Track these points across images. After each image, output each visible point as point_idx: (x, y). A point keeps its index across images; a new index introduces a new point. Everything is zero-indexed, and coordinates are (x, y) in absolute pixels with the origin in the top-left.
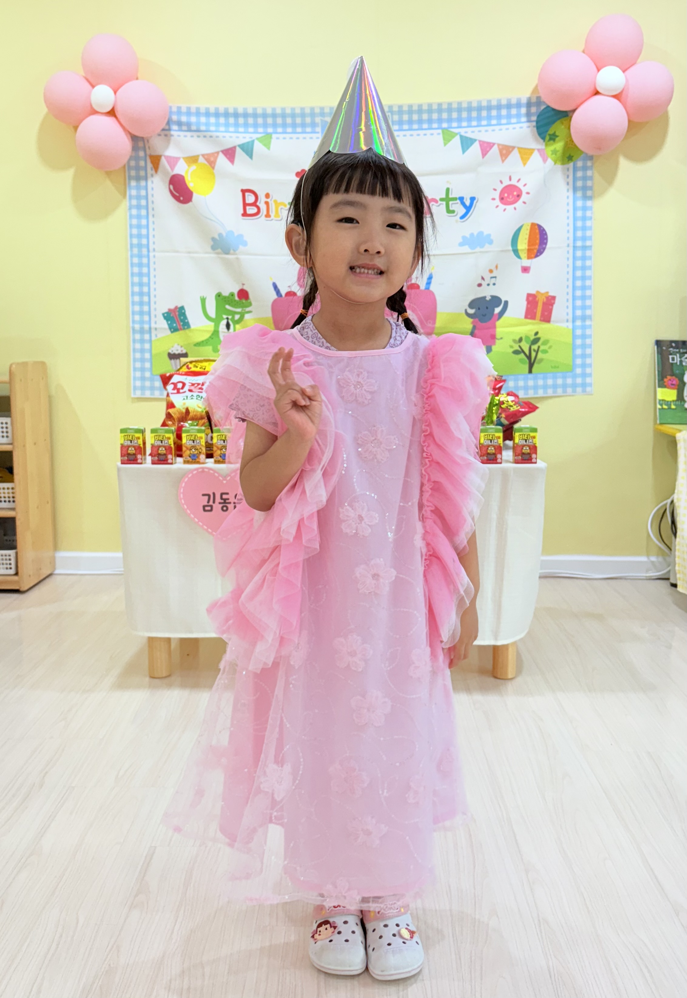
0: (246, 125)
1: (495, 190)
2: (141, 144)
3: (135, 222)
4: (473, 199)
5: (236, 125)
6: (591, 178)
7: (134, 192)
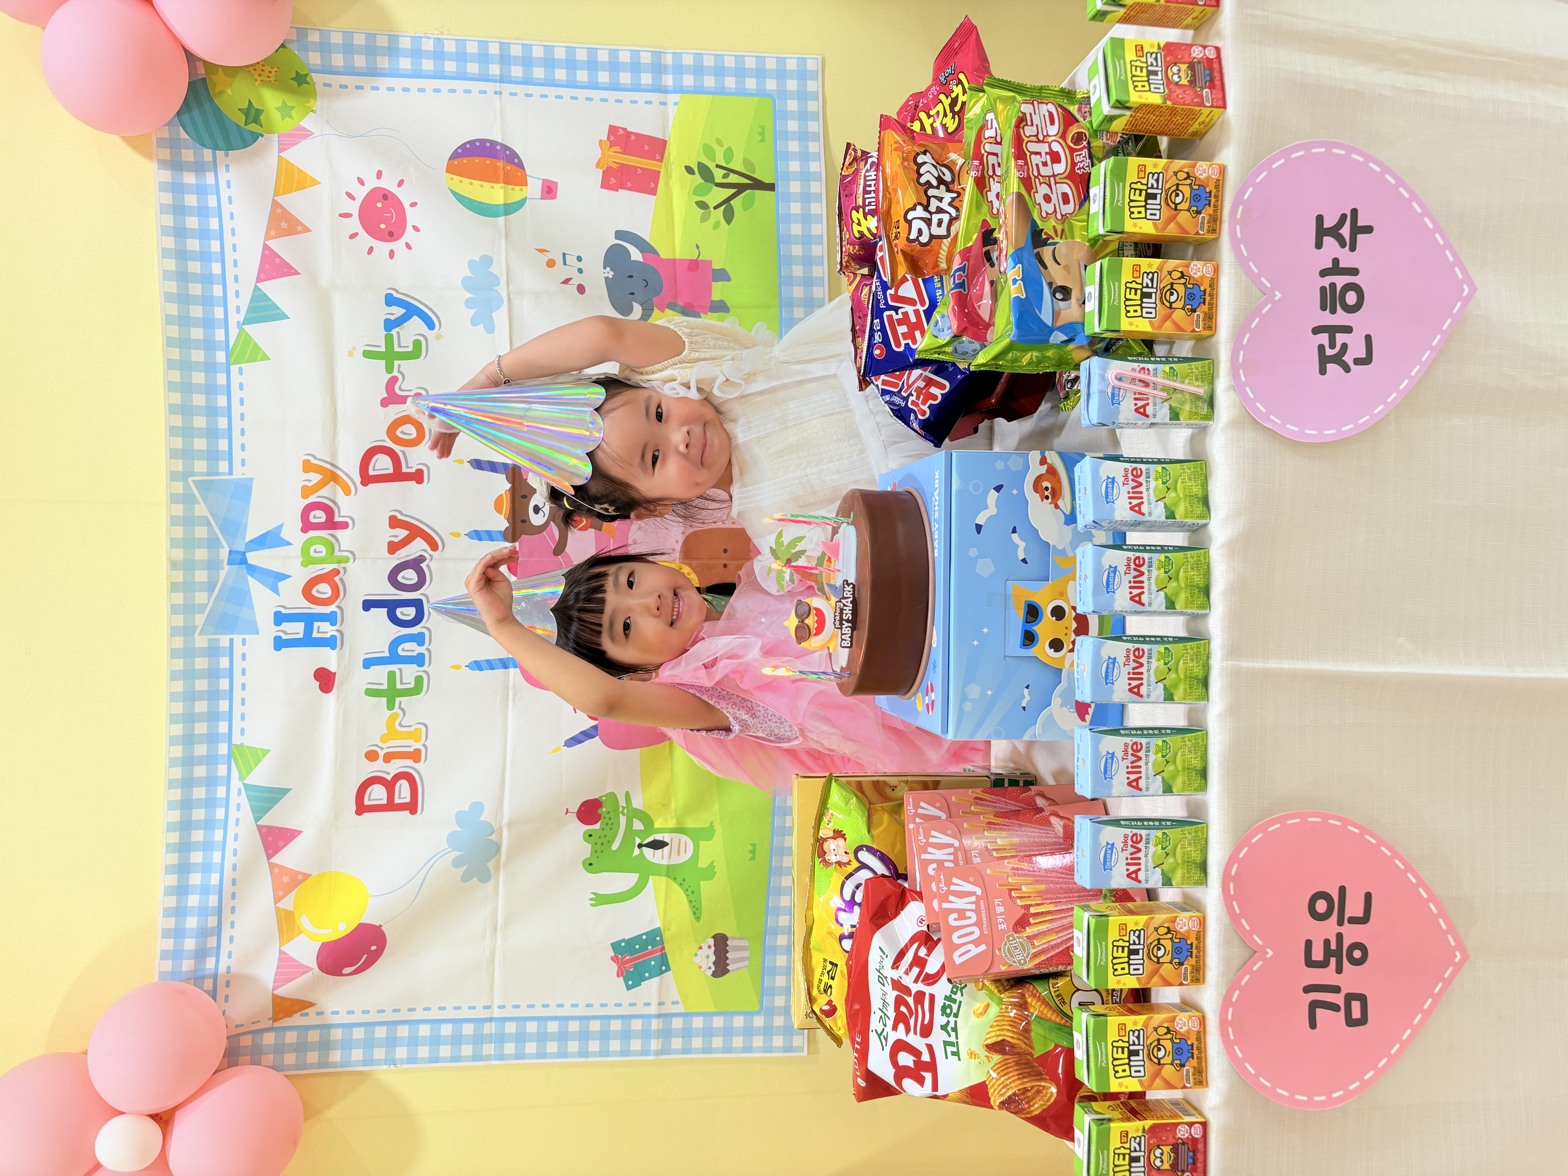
0: (210, 803)
1: (371, 250)
2: (247, 1041)
3: (423, 1051)
4: (390, 301)
5: (209, 824)
6: (348, 35)
7: (357, 1054)
